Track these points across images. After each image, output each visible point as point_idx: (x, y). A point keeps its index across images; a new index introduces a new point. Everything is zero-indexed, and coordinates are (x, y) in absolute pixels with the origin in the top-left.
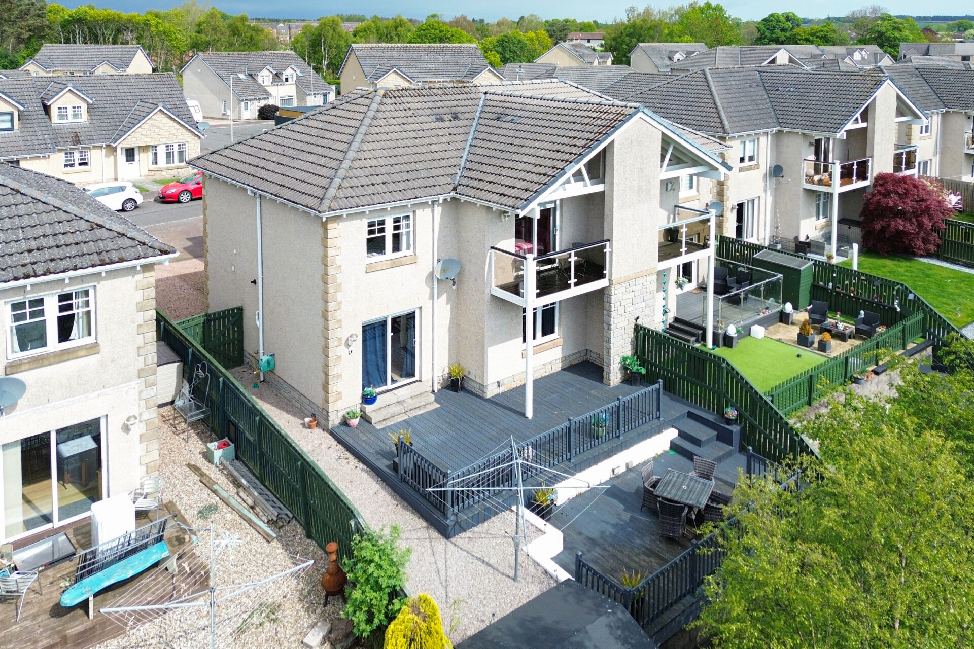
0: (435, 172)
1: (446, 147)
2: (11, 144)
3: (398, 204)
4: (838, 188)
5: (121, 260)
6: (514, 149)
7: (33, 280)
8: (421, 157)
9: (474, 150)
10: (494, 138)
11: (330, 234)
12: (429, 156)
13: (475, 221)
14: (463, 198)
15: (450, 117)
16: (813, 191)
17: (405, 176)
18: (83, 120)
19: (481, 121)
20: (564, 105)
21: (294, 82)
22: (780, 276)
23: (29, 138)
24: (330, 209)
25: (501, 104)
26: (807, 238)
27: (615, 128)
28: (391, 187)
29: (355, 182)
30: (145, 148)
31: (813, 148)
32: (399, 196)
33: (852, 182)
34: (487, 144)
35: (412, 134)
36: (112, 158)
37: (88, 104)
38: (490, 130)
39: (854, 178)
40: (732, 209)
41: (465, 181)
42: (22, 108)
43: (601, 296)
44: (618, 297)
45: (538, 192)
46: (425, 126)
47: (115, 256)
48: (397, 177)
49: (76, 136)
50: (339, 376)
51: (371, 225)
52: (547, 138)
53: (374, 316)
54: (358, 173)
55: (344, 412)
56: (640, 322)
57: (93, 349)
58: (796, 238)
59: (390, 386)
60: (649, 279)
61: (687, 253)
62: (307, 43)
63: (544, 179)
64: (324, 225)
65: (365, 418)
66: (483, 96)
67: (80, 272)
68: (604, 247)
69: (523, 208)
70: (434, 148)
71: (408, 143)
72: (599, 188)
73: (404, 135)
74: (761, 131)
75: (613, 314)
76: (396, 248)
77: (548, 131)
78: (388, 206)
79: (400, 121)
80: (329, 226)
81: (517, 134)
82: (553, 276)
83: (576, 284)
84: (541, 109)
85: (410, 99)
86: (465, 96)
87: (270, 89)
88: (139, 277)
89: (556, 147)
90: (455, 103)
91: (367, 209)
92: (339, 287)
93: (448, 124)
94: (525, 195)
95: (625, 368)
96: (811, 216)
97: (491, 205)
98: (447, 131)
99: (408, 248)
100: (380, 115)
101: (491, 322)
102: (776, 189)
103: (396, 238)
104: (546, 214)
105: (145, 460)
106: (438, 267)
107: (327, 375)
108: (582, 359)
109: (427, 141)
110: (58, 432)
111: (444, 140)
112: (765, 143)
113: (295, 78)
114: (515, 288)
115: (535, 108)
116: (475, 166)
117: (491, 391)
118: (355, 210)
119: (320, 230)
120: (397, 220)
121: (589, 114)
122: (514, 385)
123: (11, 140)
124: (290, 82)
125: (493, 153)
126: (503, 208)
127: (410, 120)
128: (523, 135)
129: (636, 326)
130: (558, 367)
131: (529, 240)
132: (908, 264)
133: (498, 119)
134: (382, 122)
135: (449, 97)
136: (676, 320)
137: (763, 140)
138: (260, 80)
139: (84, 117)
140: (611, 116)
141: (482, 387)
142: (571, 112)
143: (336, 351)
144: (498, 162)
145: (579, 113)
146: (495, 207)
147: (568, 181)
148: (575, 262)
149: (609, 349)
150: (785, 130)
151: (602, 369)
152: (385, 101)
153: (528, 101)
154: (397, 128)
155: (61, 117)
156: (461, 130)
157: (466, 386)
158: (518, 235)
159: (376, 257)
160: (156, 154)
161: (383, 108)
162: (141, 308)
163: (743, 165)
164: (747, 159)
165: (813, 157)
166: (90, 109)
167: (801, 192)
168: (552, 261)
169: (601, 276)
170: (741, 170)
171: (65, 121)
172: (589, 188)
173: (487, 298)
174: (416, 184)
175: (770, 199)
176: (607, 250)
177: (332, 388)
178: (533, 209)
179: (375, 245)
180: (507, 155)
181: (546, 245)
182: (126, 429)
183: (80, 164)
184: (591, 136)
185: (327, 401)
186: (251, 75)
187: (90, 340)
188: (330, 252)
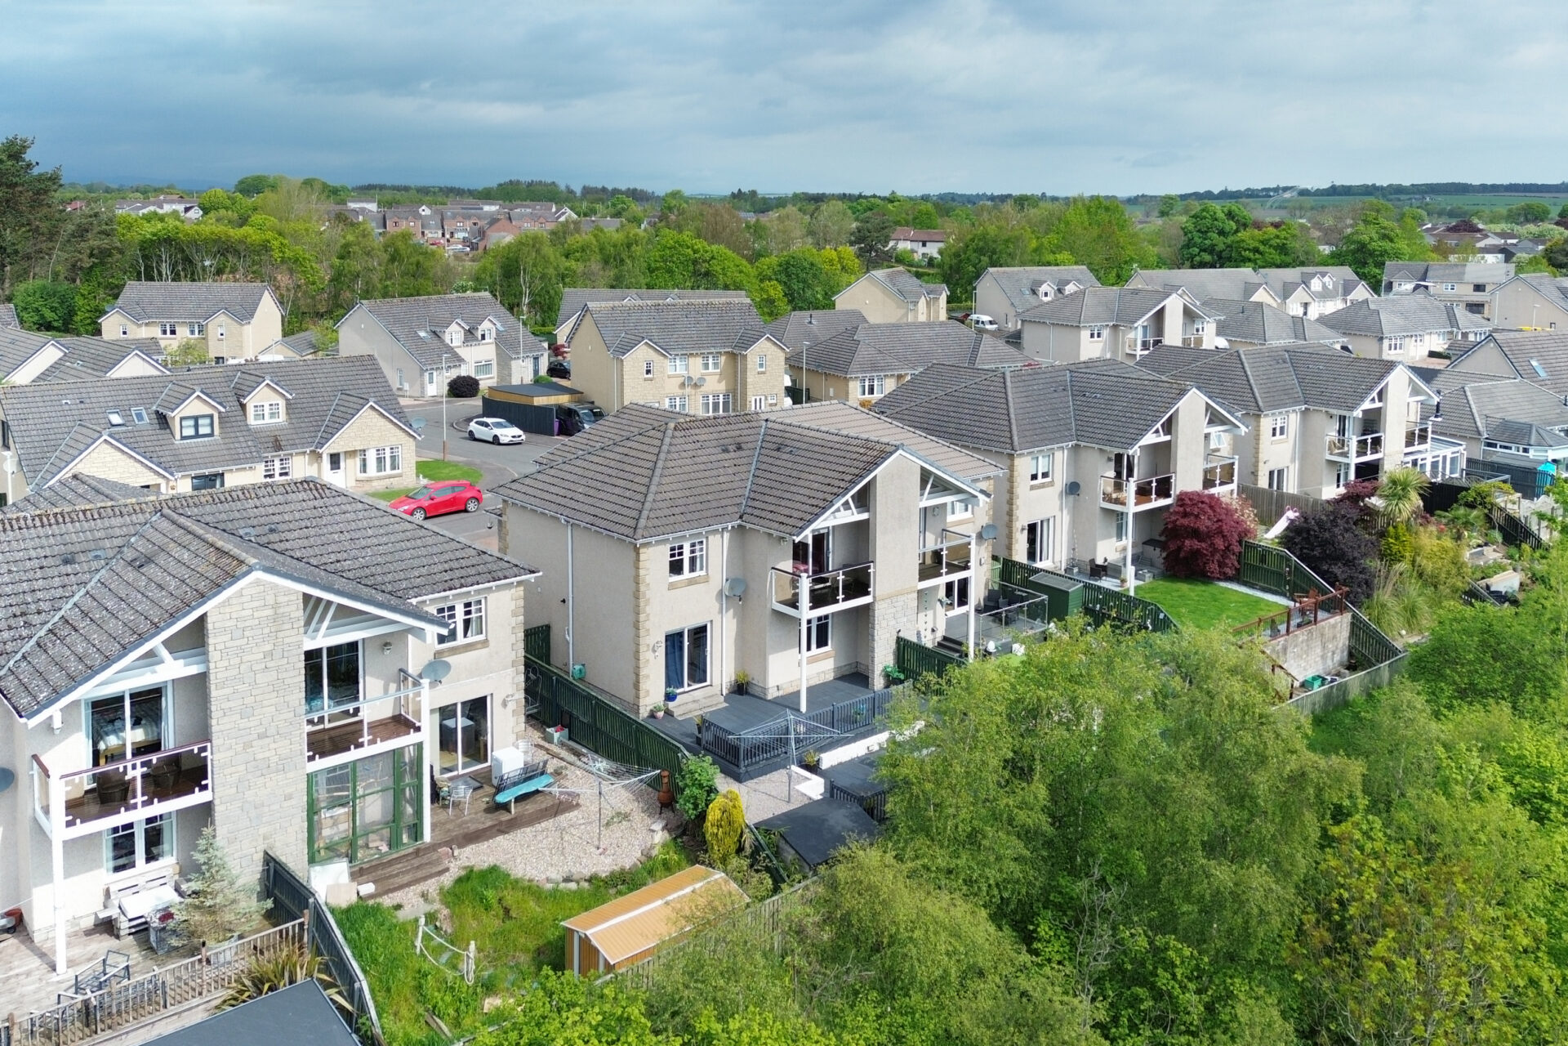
0: (724, 502)
1: (732, 478)
2: (215, 454)
3: (695, 531)
4: (1132, 507)
5: (506, 578)
6: (791, 481)
7: (454, 592)
8: (711, 489)
9: (757, 480)
10: (775, 469)
11: (642, 557)
12: (718, 488)
13: (759, 545)
14: (748, 526)
15: (734, 447)
16: (1113, 511)
17: (700, 507)
18: (280, 420)
19: (763, 451)
20: (837, 439)
21: (492, 340)
22: (1045, 597)
23: (232, 446)
24: (643, 537)
25: (780, 434)
26: (1106, 560)
27: (877, 465)
28: (689, 517)
29: (659, 513)
30: (352, 454)
31: (1113, 464)
32: (695, 524)
33: (1150, 501)
34: (769, 475)
35: (702, 467)
36: (316, 465)
37: (287, 399)
38: (770, 460)
39: (1154, 496)
40: (1023, 529)
41: (749, 510)
42: (223, 410)
43: (867, 610)
44: (880, 611)
45: (810, 522)
46: (713, 458)
47: (500, 574)
48: (692, 508)
49: (277, 440)
50: (648, 676)
51: (673, 549)
52: (820, 471)
53: (674, 628)
54: (661, 504)
55: (651, 707)
56: (901, 635)
57: (485, 643)
58: (1093, 561)
59: (686, 688)
60: (910, 596)
61: (947, 573)
62: (499, 271)
63: (817, 510)
64: (637, 550)
65: (668, 713)
66: (764, 423)
67: (481, 586)
68: (869, 567)
69: (798, 535)
70: (721, 479)
71: (699, 475)
72: (865, 516)
73: (696, 468)
74: (1055, 446)
75: (877, 627)
76: (692, 569)
77: (822, 464)
78: (687, 533)
79: (691, 454)
80: (641, 551)
81: (795, 466)
82: (826, 594)
83: (844, 600)
84: (817, 442)
85: (697, 431)
86: (747, 425)
87: (463, 352)
88: (513, 591)
89: (828, 481)
90: (738, 432)
91: (670, 536)
92: (648, 602)
93: (732, 455)
94: (800, 524)
95: (887, 676)
96: (1111, 537)
97: (772, 531)
98: (732, 462)
99: (701, 569)
100: (673, 449)
101: (772, 633)
102: (1074, 507)
103: (693, 560)
104: (819, 539)
105: (516, 730)
106: (727, 586)
107: (637, 675)
108: (853, 671)
109: (715, 473)
110: (464, 704)
111: (730, 471)
112: (1061, 458)
113: (494, 335)
114: (793, 603)
115: (811, 440)
116: (757, 496)
117: (772, 694)
118: (662, 537)
119: (633, 554)
120: (693, 545)
121: (858, 449)
122: (791, 690)
123: (212, 448)
124: (487, 340)
125: (774, 484)
126: (782, 535)
127: (699, 452)
128: (801, 467)
129: (898, 638)
130: (830, 677)
131: (805, 562)
132: (1203, 588)
133: (778, 449)
134: (675, 456)
135: (733, 427)
136: (945, 638)
137: (1058, 455)
138: (447, 339)
139: (282, 418)
140: (875, 453)
141: (764, 690)
142: (843, 447)
143: (646, 655)
144: (779, 493)
145: (849, 448)
146: (775, 533)
147: (838, 510)
148: (844, 581)
149: (873, 658)
150: (1083, 444)
151: (867, 678)
152: (677, 434)
153: (806, 432)
154: (688, 461)
155: (257, 416)
156: (745, 461)
157: (750, 690)
158: (796, 557)
159: (676, 578)
160: (364, 460)
161: (675, 441)
162: (514, 615)
163: (1035, 482)
164: (1040, 476)
165: (1112, 474)
166: (289, 405)
167: (1098, 511)
168: (825, 580)
169: (868, 593)
170: (1032, 488)
171: (261, 422)
172: (854, 516)
173: (768, 612)
174: (708, 513)
175: (1066, 518)
176: (871, 570)
177: (643, 686)
178: (806, 536)
179: (676, 567)
180: (785, 487)
181: (820, 564)
182: (505, 704)
183: (281, 475)
184: (857, 472)
185: (638, 697)
186: (434, 332)
187: (481, 637)
188: (642, 572)
